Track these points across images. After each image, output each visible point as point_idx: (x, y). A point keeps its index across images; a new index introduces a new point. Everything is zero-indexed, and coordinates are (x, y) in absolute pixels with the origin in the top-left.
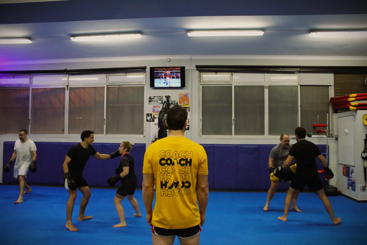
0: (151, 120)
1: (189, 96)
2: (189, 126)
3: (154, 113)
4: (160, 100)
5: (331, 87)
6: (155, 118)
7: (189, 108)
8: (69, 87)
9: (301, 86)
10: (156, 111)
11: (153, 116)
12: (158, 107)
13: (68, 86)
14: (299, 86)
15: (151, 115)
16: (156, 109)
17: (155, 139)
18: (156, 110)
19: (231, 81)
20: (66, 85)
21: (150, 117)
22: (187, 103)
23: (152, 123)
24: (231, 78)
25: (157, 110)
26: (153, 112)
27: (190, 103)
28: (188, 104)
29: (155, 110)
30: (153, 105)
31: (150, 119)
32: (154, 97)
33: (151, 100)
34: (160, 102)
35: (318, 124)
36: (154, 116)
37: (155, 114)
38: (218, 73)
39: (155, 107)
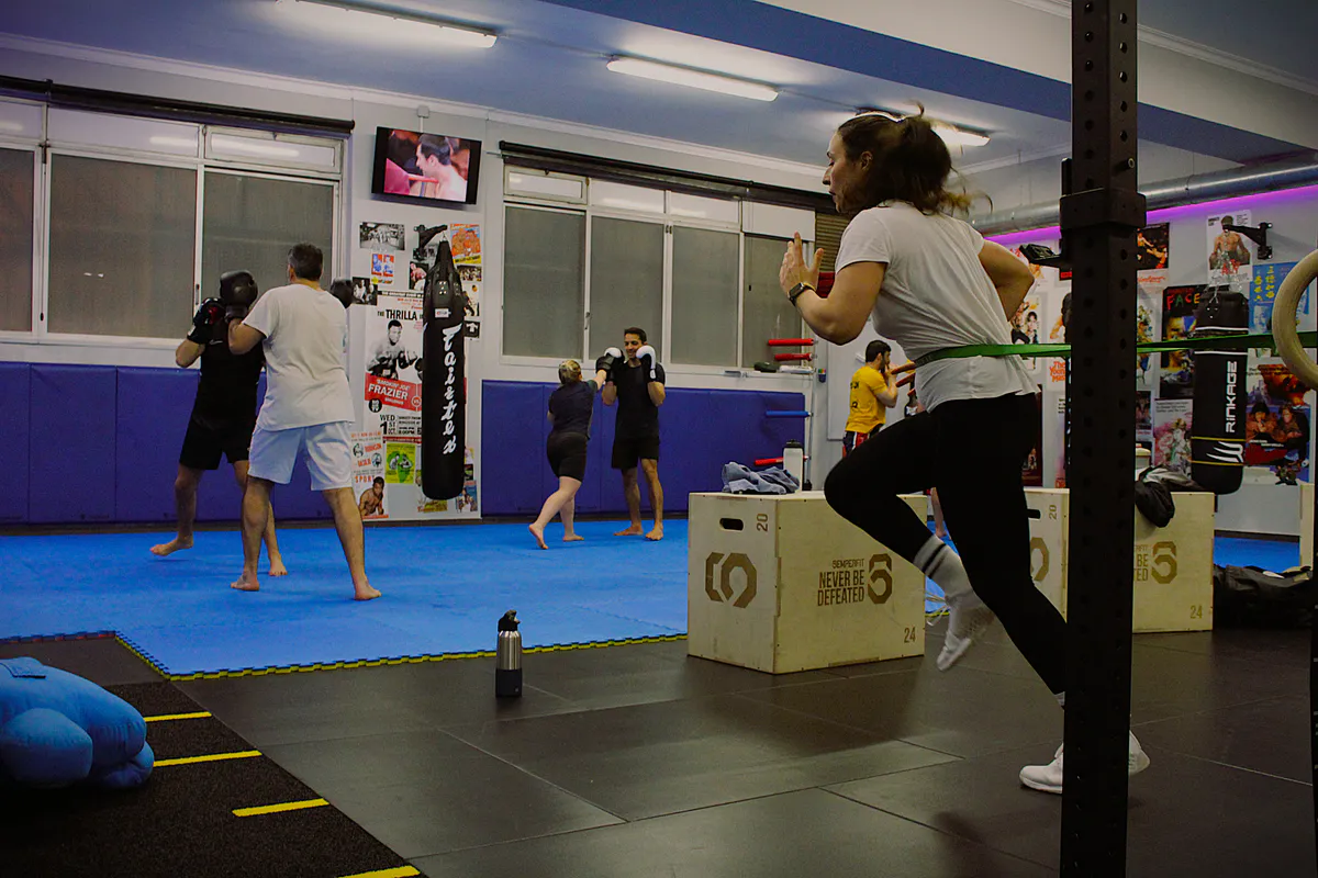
0: (367, 299)
1: (480, 232)
2: (477, 324)
3: (377, 277)
4: (396, 237)
5: (808, 247)
6: (380, 293)
7: (480, 269)
8: (49, 151)
9: (746, 234)
10: (381, 271)
11: (372, 287)
12: (388, 259)
13: (45, 147)
14: (742, 235)
15: (367, 281)
16: (383, 265)
17: (379, 360)
18: (383, 269)
19: (584, 201)
20: (38, 141)
21: (364, 288)
22: (475, 255)
23: (369, 307)
24: (584, 193)
25: (386, 267)
26: (373, 273)
27: (481, 254)
28: (478, 257)
29: (378, 269)
30: (373, 252)
31: (364, 297)
32: (378, 225)
33: (366, 232)
34: (394, 242)
35: (778, 338)
36: (376, 287)
37: (380, 281)
38: (551, 173)
39: (380, 257)
